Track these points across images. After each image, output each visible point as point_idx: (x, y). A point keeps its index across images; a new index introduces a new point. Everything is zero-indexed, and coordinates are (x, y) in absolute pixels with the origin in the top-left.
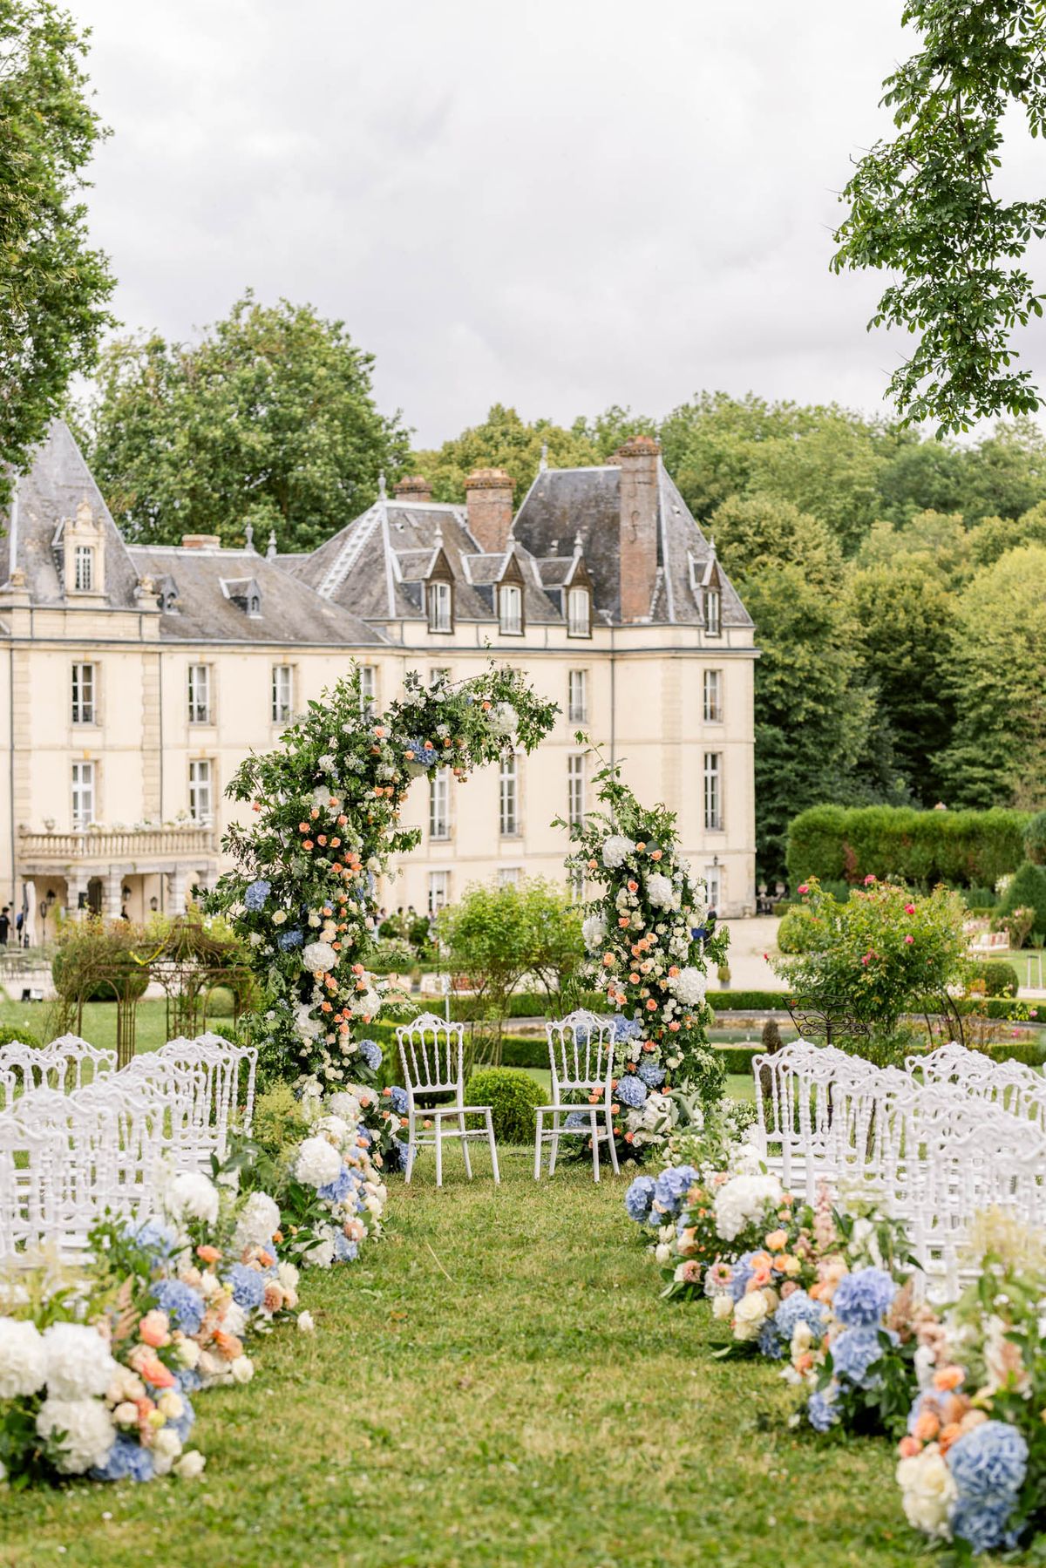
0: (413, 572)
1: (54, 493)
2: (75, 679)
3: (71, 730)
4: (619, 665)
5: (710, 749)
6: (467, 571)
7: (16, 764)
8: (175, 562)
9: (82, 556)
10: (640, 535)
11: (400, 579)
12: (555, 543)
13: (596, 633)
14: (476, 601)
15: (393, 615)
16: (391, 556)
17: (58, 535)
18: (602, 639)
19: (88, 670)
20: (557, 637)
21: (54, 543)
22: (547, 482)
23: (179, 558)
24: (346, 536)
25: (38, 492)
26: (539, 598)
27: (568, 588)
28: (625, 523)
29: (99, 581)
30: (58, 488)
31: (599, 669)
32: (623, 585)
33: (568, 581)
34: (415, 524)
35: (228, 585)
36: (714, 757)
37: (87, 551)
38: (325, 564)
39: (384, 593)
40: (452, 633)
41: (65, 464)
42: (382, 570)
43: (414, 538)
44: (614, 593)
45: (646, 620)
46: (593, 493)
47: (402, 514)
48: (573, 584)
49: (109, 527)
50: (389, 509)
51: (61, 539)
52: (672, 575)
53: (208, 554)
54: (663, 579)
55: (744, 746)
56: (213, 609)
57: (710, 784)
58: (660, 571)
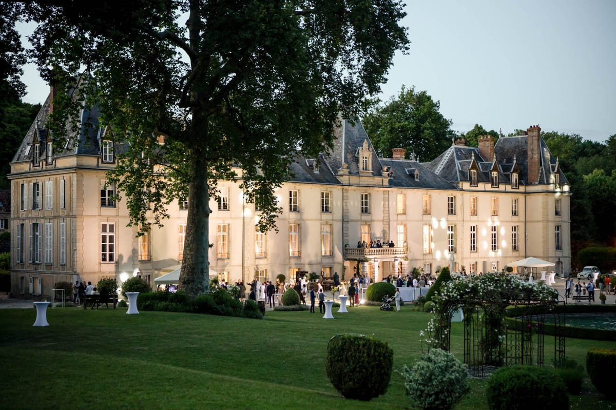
0: (465, 167)
1: (356, 139)
2: (362, 199)
3: (361, 215)
4: (528, 197)
5: (557, 224)
6: (480, 167)
7: (344, 225)
8: (391, 163)
9: (365, 159)
10: (534, 156)
11: (460, 169)
12: (505, 160)
13: (520, 187)
14: (484, 177)
15: (459, 180)
16: (457, 162)
17: (357, 153)
18: (522, 189)
19: (366, 196)
20: (509, 188)
21: (356, 155)
22: (502, 141)
23: (392, 162)
24: (442, 156)
25: (351, 139)
26: (502, 176)
27: (512, 173)
28: (529, 153)
29: (370, 167)
30: (357, 138)
31: (521, 198)
32: (529, 172)
33: (512, 171)
34: (464, 153)
35: (408, 170)
36: (558, 227)
37: (366, 158)
38: (436, 165)
39: (456, 173)
40: (477, 186)
41: (359, 130)
42: (455, 167)
43: (464, 157)
44: (526, 174)
45: (536, 183)
46: (517, 144)
47: (460, 149)
48: (514, 172)
49: (373, 150)
50: (455, 148)
51: (358, 154)
52: (545, 168)
53: (401, 161)
54: (542, 170)
55: (567, 223)
56: (403, 177)
57: (557, 235)
58: (541, 167)
